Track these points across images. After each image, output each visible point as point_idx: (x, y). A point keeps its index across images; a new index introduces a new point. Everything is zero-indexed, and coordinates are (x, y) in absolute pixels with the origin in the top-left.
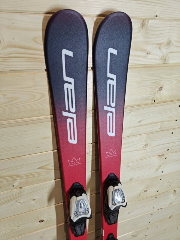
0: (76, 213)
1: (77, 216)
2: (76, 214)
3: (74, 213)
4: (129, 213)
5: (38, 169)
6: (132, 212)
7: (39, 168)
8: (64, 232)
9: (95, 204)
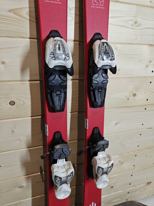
0: (53, 54)
1: (54, 58)
2: (52, 56)
3: (51, 54)
4: (116, 124)
5: (8, 11)
6: (119, 123)
7: (10, 11)
8: (40, 131)
9: (78, 96)
